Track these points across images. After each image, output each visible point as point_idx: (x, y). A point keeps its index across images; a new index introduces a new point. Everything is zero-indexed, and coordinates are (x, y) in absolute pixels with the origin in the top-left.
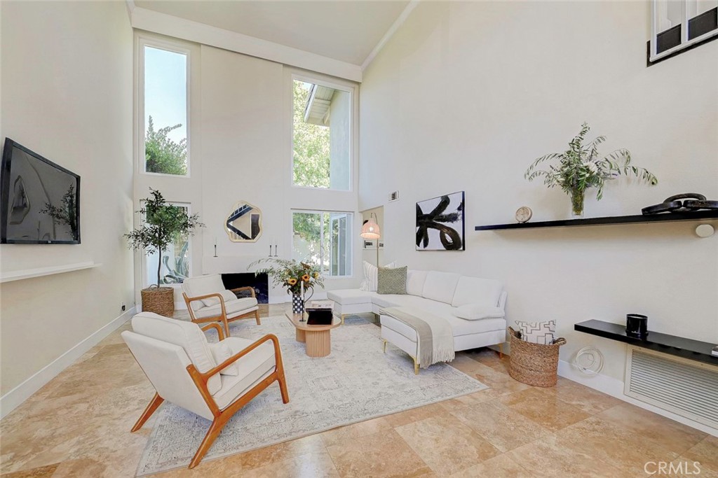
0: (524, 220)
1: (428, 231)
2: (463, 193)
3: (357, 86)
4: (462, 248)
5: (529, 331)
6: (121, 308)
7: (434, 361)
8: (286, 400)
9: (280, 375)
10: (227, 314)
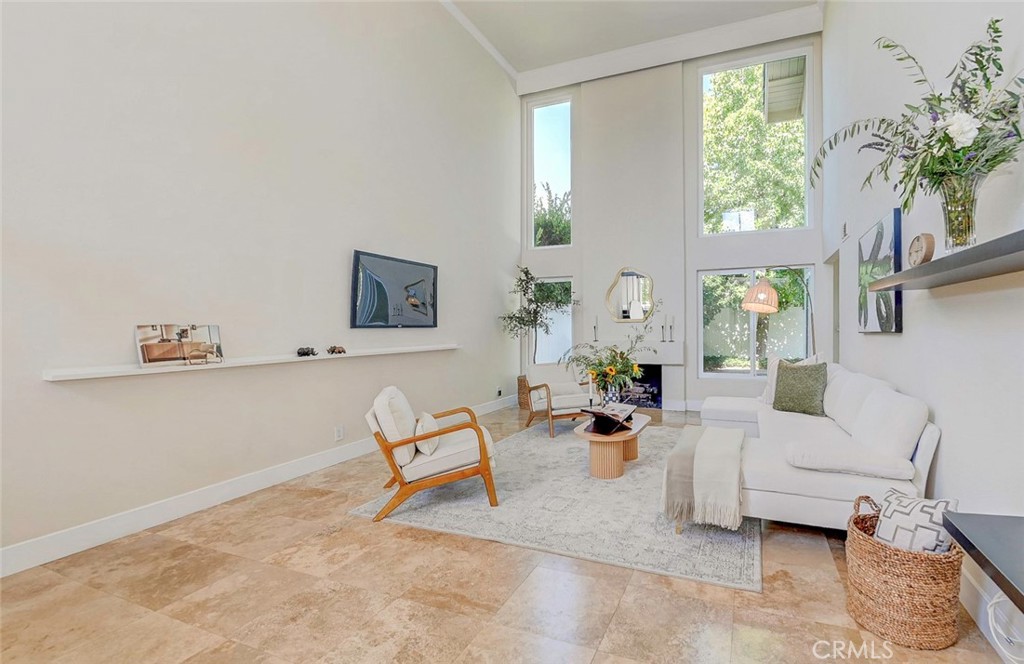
2: (897, 213)
3: (819, 40)
4: (894, 330)
6: (497, 393)
7: (698, 519)
8: (494, 503)
9: (482, 469)
10: (553, 410)
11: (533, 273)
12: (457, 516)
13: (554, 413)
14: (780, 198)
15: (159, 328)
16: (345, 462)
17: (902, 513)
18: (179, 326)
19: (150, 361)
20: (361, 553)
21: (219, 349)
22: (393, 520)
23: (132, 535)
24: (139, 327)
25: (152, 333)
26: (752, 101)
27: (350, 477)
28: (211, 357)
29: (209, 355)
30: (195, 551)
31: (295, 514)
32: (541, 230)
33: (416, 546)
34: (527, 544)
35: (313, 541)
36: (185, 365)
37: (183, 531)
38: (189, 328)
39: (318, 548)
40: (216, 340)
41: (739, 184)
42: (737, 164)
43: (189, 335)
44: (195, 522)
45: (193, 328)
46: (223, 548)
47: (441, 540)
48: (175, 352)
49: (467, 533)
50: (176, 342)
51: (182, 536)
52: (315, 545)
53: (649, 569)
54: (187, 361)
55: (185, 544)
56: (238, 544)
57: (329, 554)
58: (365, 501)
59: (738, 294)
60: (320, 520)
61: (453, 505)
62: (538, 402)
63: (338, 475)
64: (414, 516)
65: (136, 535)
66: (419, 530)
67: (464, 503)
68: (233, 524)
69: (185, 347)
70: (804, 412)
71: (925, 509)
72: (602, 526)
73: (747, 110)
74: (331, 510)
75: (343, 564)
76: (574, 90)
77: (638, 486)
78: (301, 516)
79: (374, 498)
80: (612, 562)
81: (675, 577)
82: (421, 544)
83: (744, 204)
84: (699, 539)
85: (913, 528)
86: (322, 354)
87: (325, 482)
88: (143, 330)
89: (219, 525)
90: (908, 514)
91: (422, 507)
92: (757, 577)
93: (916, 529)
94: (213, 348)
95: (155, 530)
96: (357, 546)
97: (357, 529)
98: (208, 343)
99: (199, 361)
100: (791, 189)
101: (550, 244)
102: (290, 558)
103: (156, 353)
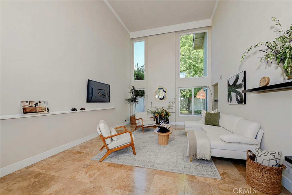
0: (264, 85)
1: (232, 94)
2: (245, 72)
3: (210, 28)
4: (244, 103)
5: (259, 155)
6: (125, 121)
7: (198, 157)
8: (135, 154)
9: (132, 145)
10: (143, 125)
11: (135, 87)
12: (125, 159)
13: (144, 126)
14: (195, 69)
15: (28, 102)
16: (85, 142)
17: (264, 155)
18: (35, 102)
19: (26, 113)
20: (99, 173)
21: (48, 109)
22: (106, 161)
23: (20, 170)
24: (22, 102)
25: (26, 104)
26: (187, 45)
27: (88, 147)
28: (45, 112)
29: (45, 111)
30: (43, 175)
31: (74, 160)
32: (136, 76)
33: (115, 170)
34: (149, 167)
35: (82, 170)
36: (37, 114)
37: (37, 168)
38: (38, 102)
39: (84, 172)
40: (47, 106)
41: (185, 65)
42: (184, 61)
43: (38, 104)
44: (41, 165)
45: (40, 102)
46: (52, 173)
47: (122, 167)
48: (34, 110)
49: (130, 165)
50: (34, 107)
51: (37, 170)
52: (83, 171)
53: (188, 173)
54: (38, 113)
55: (39, 173)
56: (57, 172)
57: (88, 174)
58: (95, 155)
59: (184, 94)
60: (82, 162)
61: (123, 155)
62: (139, 123)
63: (84, 146)
64: (112, 160)
65: (21, 170)
66: (114, 164)
67: (126, 154)
68: (54, 164)
69: (37, 109)
70: (214, 125)
71: (272, 154)
72: (169, 160)
73: (187, 46)
74: (85, 158)
75: (94, 177)
76: (146, 38)
77: (173, 147)
78: (76, 161)
79: (97, 154)
80: (176, 172)
81: (196, 176)
82: (117, 169)
83: (186, 71)
84: (197, 163)
85: (269, 160)
86: (79, 110)
87: (80, 149)
88: (23, 103)
89: (49, 165)
90: (267, 156)
91: (113, 156)
92: (219, 174)
93: (270, 160)
94: (46, 109)
95: (28, 168)
96: (96, 171)
97: (95, 165)
98: (45, 107)
99: (42, 113)
100: (197, 67)
101: (138, 80)
102: (76, 176)
103: (28, 110)
